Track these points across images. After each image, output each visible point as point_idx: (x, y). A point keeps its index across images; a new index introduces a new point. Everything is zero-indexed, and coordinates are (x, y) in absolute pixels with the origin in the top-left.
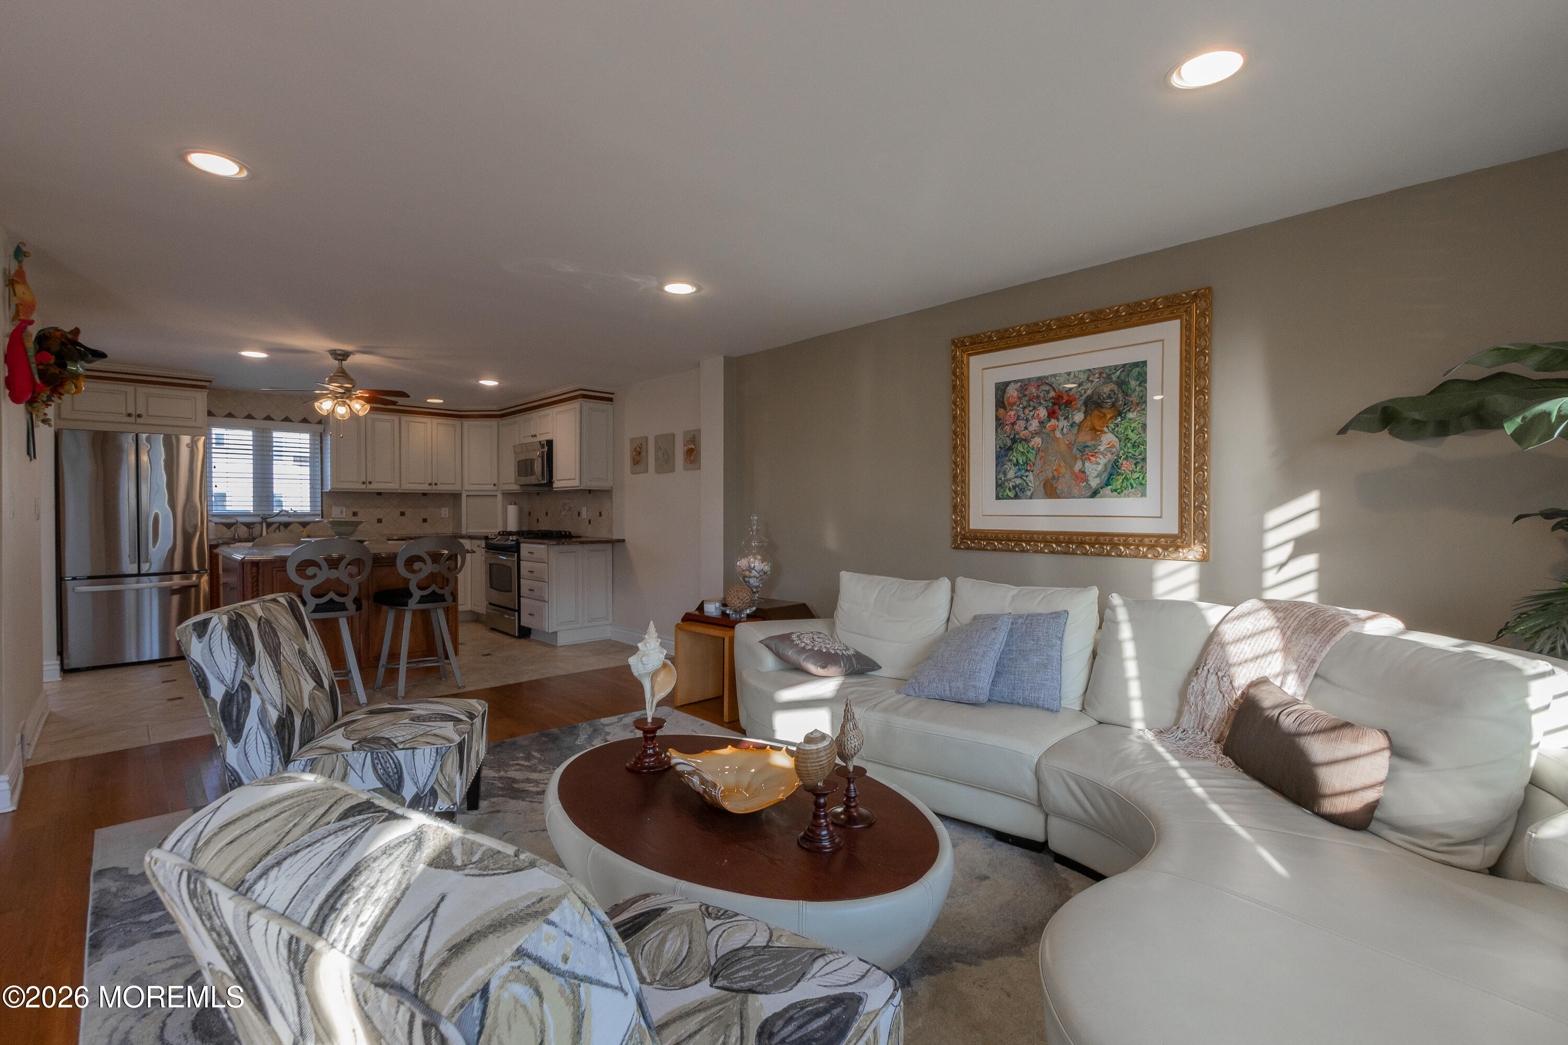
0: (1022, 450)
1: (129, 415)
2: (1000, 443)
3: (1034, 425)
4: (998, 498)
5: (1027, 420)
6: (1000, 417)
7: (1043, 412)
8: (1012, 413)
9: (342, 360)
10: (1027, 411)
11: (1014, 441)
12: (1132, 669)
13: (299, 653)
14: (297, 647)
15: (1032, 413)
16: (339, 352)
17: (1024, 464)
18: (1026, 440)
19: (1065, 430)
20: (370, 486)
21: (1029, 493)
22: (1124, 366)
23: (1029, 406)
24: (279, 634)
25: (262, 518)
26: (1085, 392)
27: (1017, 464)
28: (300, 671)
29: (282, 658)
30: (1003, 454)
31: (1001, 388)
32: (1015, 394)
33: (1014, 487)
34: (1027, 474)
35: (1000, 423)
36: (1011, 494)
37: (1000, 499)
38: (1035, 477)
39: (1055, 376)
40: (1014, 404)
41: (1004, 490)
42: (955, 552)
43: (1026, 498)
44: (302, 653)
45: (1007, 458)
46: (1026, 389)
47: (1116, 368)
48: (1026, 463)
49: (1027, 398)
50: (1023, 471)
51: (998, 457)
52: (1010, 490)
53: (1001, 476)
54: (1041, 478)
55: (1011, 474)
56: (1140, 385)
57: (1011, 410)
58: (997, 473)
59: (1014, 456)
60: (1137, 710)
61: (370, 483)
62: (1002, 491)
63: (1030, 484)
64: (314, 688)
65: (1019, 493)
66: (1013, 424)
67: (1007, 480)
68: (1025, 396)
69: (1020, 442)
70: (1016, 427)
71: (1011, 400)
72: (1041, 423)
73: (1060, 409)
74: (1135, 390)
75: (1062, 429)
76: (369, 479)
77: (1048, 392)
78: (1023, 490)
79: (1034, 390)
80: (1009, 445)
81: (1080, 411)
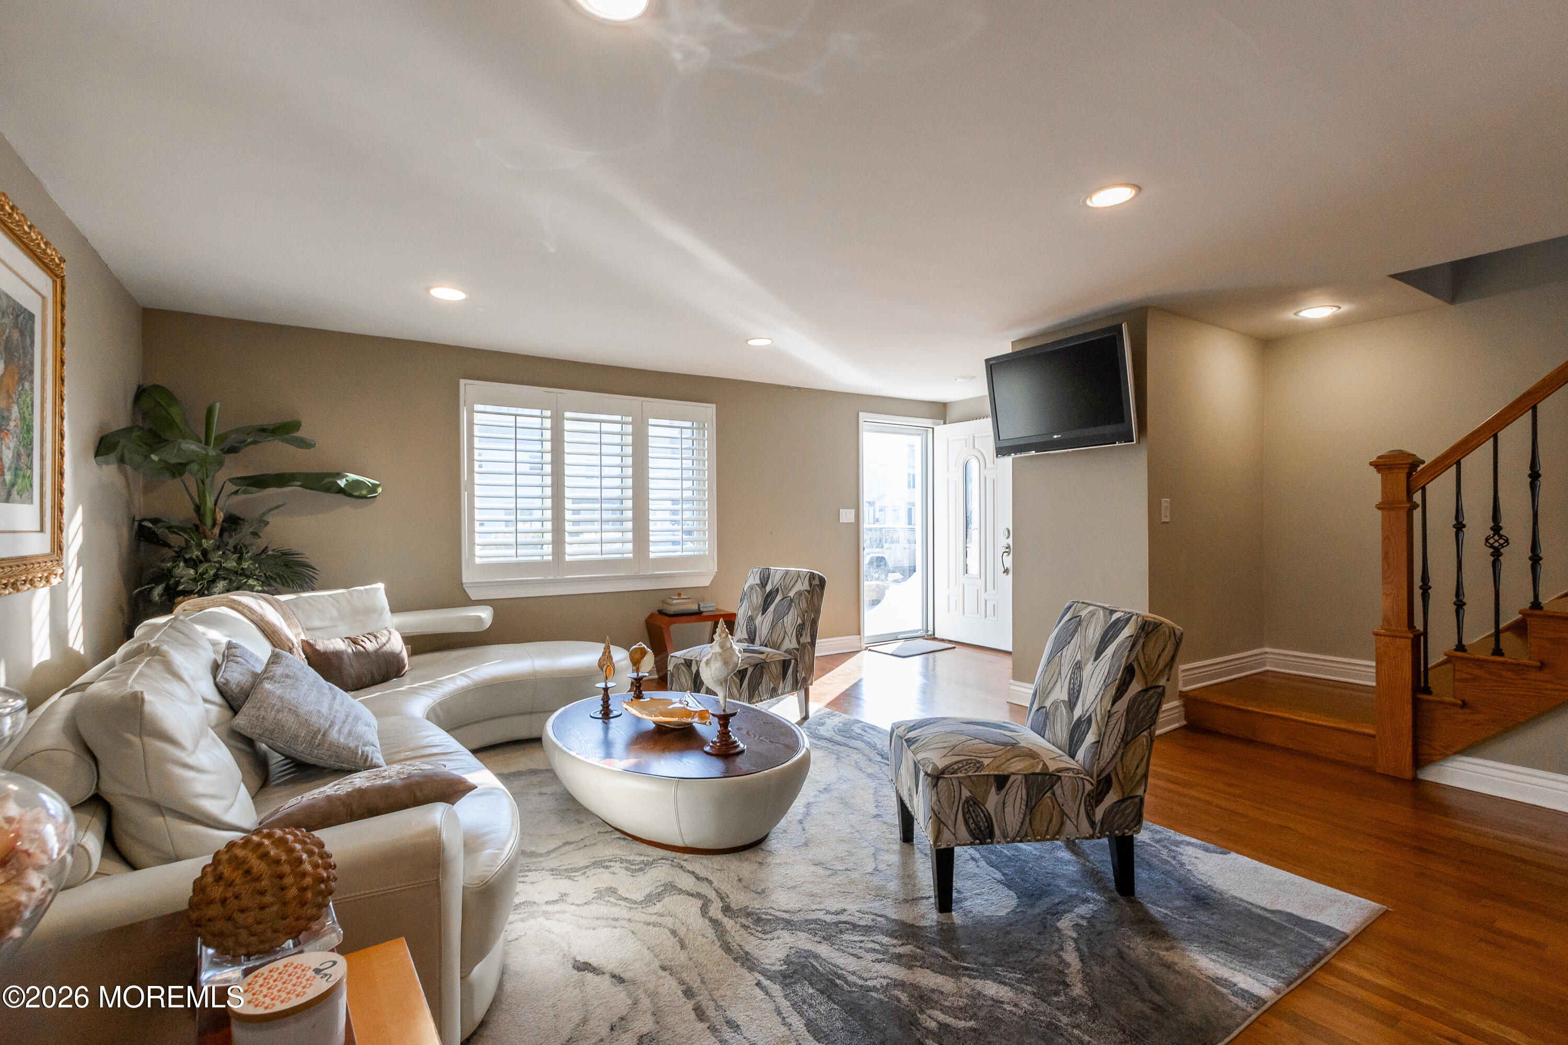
13: (1076, 664)
14: (1078, 658)
22: (25, 311)
24: (1076, 636)
28: (1063, 677)
29: (1059, 654)
44: (1078, 667)
56: (31, 346)
64: (1064, 701)
74: (29, 351)
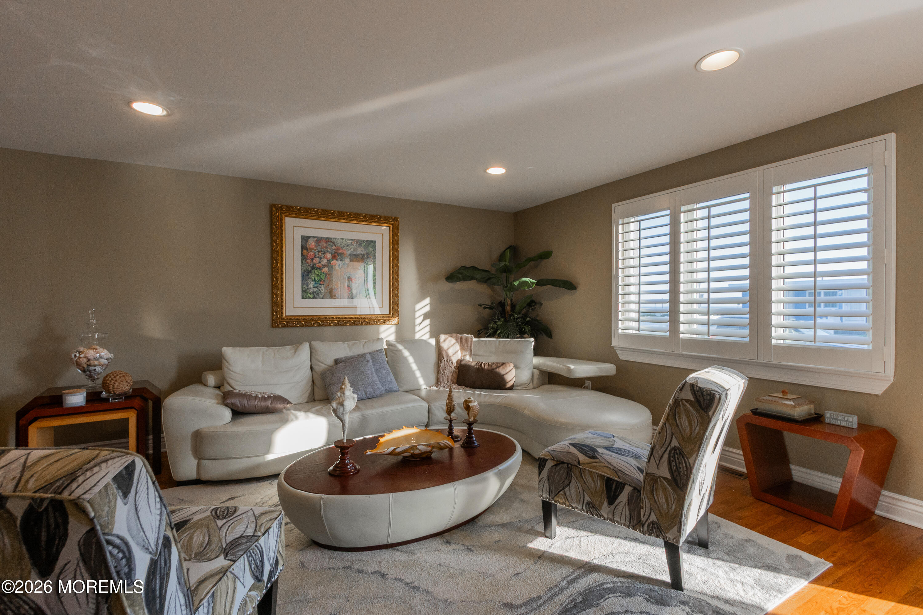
0: (317, 273)
2: (304, 268)
3: (324, 261)
4: (303, 298)
5: (321, 258)
6: (305, 254)
7: (329, 256)
8: (312, 253)
10: (320, 254)
11: (313, 268)
12: (414, 367)
15: (323, 255)
17: (318, 281)
18: (320, 269)
19: (341, 266)
21: (321, 296)
22: (367, 241)
23: (322, 251)
26: (350, 249)
27: (315, 280)
30: (306, 275)
31: (305, 239)
32: (314, 244)
33: (313, 293)
34: (320, 286)
35: (304, 258)
36: (311, 296)
37: (304, 298)
38: (325, 288)
39: (336, 239)
40: (313, 249)
41: (307, 294)
42: (273, 329)
43: (320, 298)
45: (309, 277)
46: (320, 242)
47: (364, 241)
48: (319, 280)
49: (320, 247)
50: (318, 284)
51: (303, 276)
52: (310, 294)
53: (305, 286)
54: (328, 289)
55: (311, 285)
56: (373, 251)
57: (311, 252)
58: (303, 284)
59: (312, 276)
60: (421, 381)
62: (305, 294)
63: (322, 291)
65: (315, 296)
66: (312, 259)
67: (308, 289)
68: (319, 245)
69: (316, 269)
70: (314, 261)
71: (311, 247)
72: (328, 261)
73: (338, 255)
74: (371, 252)
75: (339, 265)
77: (332, 246)
78: (318, 294)
79: (324, 244)
80: (310, 270)
81: (347, 258)
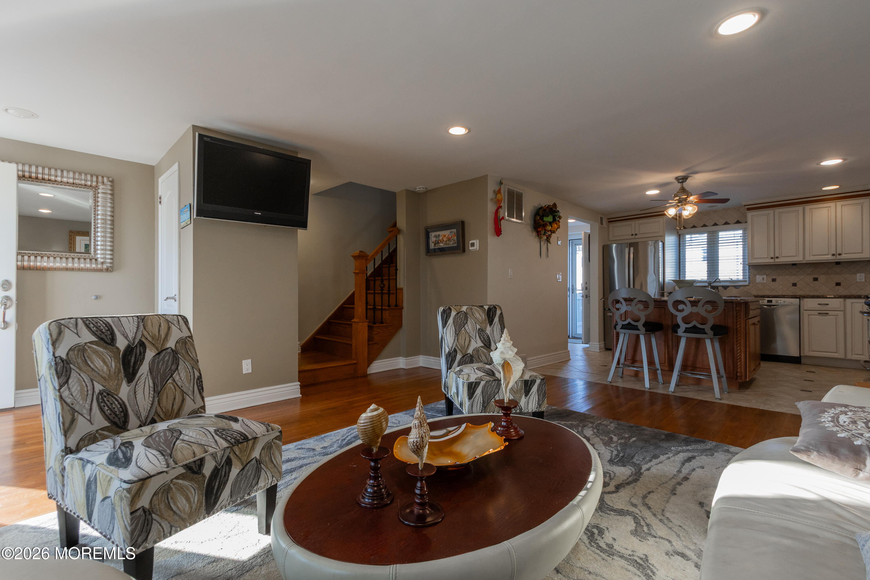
1: (632, 235)
9: (682, 182)
16: (680, 178)
20: (777, 260)
25: (708, 283)
61: (777, 258)
76: (777, 255)
